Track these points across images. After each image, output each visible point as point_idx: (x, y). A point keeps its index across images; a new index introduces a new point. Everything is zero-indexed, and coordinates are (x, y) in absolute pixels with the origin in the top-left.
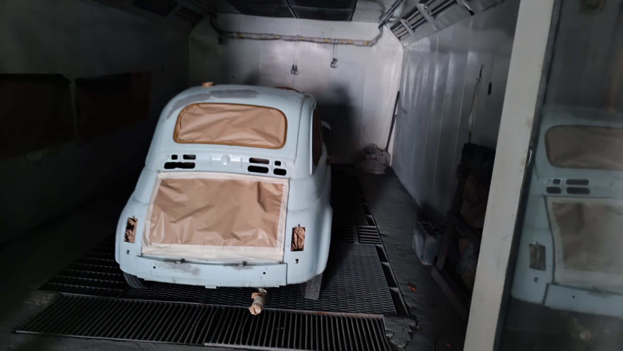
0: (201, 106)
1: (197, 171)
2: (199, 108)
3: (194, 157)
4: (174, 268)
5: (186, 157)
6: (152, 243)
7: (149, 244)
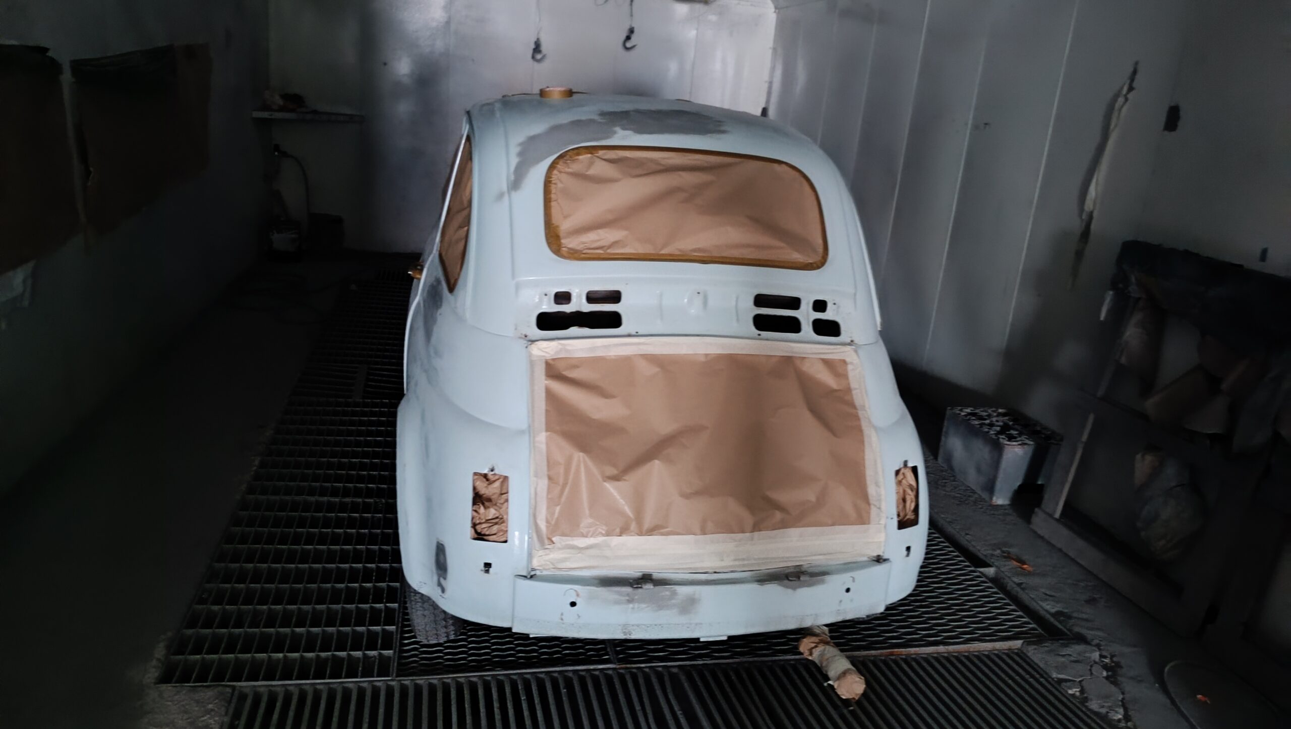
0: (601, 153)
1: (629, 336)
2: (598, 160)
3: (615, 297)
4: (630, 601)
5: (592, 298)
6: (554, 539)
7: (546, 541)
